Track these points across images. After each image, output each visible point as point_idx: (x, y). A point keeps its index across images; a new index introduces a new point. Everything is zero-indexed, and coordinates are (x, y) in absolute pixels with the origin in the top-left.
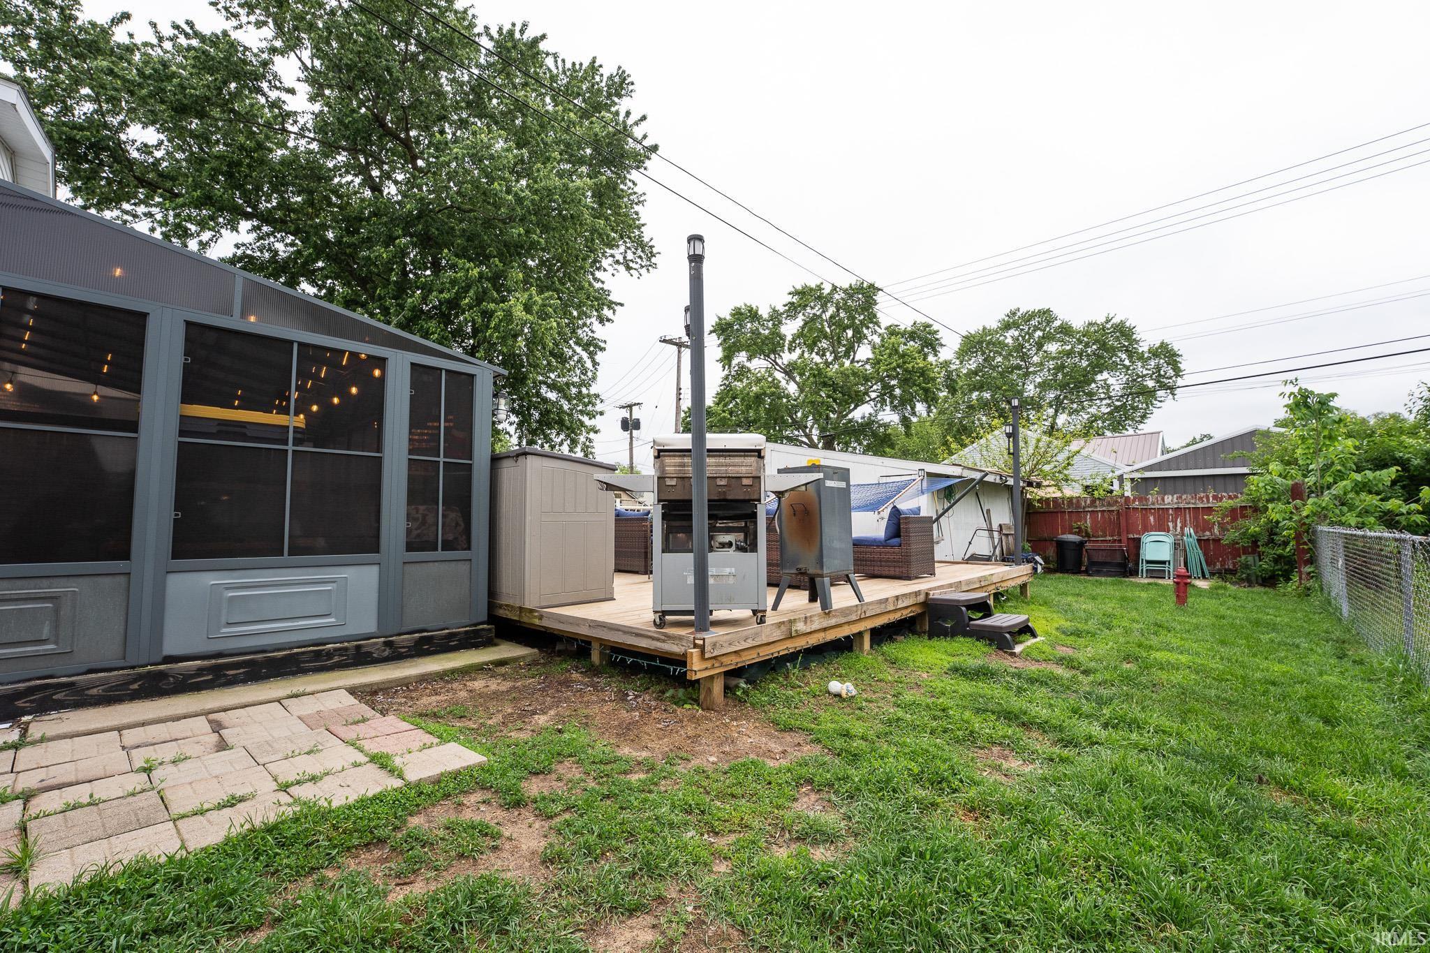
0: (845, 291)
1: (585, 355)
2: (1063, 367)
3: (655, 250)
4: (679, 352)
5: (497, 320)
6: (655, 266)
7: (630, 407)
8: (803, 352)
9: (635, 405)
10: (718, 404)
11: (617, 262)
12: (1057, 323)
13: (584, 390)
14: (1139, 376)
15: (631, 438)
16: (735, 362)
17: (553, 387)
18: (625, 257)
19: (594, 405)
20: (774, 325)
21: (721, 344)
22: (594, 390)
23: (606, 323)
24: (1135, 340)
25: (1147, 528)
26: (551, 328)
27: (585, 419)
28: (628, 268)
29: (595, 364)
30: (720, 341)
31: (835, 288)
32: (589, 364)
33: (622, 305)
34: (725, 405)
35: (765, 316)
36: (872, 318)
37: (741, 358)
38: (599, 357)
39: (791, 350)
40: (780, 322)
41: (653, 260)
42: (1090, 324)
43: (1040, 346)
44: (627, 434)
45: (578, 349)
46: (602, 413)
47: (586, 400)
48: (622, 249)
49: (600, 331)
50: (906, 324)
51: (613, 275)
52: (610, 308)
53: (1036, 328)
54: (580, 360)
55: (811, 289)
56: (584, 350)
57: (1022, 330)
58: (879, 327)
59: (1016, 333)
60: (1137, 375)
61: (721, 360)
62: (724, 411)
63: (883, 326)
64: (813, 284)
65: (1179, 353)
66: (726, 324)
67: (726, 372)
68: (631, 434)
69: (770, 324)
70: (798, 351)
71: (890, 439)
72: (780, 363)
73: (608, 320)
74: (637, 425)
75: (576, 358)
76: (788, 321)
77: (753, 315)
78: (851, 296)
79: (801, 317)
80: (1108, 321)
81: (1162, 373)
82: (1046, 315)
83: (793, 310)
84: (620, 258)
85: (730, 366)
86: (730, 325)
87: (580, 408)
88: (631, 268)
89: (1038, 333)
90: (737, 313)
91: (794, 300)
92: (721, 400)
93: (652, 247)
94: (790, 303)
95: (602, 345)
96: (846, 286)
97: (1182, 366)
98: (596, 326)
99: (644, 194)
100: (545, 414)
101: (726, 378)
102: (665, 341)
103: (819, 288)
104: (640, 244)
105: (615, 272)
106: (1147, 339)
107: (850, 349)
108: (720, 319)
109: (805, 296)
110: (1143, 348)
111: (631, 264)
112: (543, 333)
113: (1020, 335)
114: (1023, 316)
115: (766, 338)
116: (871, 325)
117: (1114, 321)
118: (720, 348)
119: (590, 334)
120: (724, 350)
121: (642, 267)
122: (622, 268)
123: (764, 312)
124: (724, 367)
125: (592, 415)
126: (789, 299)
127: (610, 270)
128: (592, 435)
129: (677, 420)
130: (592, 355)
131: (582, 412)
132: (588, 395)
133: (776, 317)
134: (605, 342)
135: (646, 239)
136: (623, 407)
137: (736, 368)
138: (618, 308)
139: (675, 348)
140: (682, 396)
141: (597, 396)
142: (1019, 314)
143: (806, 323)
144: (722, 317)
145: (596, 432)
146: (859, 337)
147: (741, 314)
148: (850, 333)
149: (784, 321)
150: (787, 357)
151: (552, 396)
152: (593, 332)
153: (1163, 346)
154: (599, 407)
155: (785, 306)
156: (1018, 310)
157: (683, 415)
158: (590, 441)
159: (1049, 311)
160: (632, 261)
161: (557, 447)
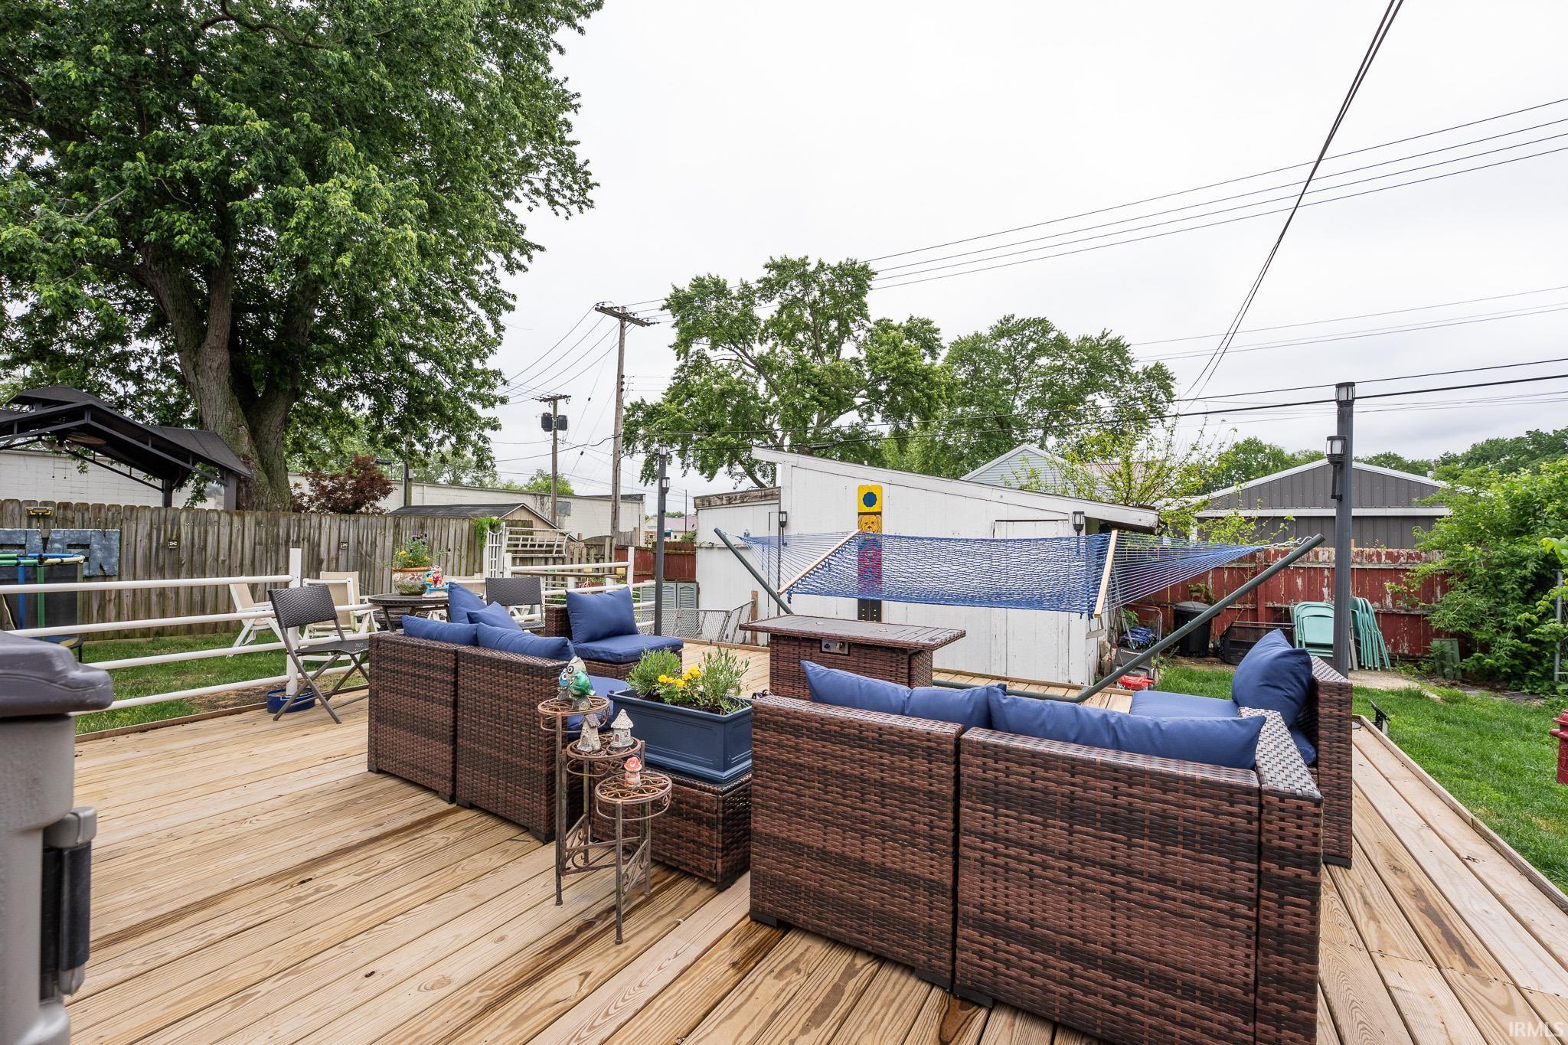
0: (834, 270)
1: (482, 313)
2: (1052, 384)
3: (592, 180)
4: (622, 326)
5: (302, 216)
6: (590, 204)
7: (554, 400)
8: (776, 345)
9: (561, 397)
10: (671, 402)
11: (537, 192)
12: (1052, 335)
13: (477, 364)
14: (1131, 399)
15: (555, 440)
16: (694, 348)
17: (425, 353)
18: (547, 186)
19: (492, 387)
20: (744, 305)
21: (677, 324)
22: (492, 363)
23: (517, 271)
24: (1128, 358)
25: (1293, 595)
26: (404, 239)
27: (477, 407)
28: (552, 202)
29: (498, 328)
30: (675, 320)
31: (821, 265)
32: (489, 329)
33: (542, 249)
34: (680, 403)
35: (735, 293)
36: (862, 310)
37: (701, 345)
38: (505, 318)
39: (762, 341)
40: (752, 303)
41: (590, 194)
42: (1085, 339)
43: (1032, 358)
44: (549, 435)
45: (473, 305)
46: (503, 401)
47: (480, 379)
48: (543, 174)
49: (507, 282)
50: (899, 319)
51: (530, 209)
52: (523, 252)
53: (1031, 339)
54: (476, 323)
55: (793, 264)
56: (481, 306)
57: (1015, 340)
58: (868, 320)
59: (1009, 343)
60: (1130, 397)
61: (675, 346)
62: (679, 411)
63: (873, 319)
64: (795, 256)
65: (1174, 376)
66: (685, 297)
67: (682, 362)
68: (555, 435)
69: (740, 304)
70: (770, 342)
71: (880, 456)
72: (750, 355)
73: (520, 267)
74: (563, 424)
75: (469, 320)
76: (762, 302)
77: (719, 289)
78: (840, 278)
79: (777, 299)
80: (1103, 337)
81: (1154, 396)
82: (1042, 325)
83: (769, 288)
84: (541, 187)
85: (686, 355)
86: (689, 299)
87: (469, 389)
88: (557, 203)
89: (1032, 345)
90: (699, 284)
91: (770, 276)
92: (675, 396)
93: (587, 173)
94: (765, 279)
95: (510, 301)
96: (835, 264)
97: (1174, 391)
98: (501, 274)
99: (578, 95)
100: (414, 395)
101: (681, 369)
102: (603, 310)
103: (804, 262)
104: (569, 166)
105: (532, 205)
106: (1141, 359)
107: (835, 345)
108: (677, 290)
109: (785, 271)
110: (1137, 368)
111: (557, 198)
112: (389, 247)
113: (1012, 345)
114: (1017, 324)
115: (737, 320)
116: (858, 318)
117: (1109, 337)
118: (676, 330)
119: (490, 282)
120: (681, 332)
121: (572, 202)
122: (543, 201)
123: (734, 287)
124: (678, 355)
125: (488, 402)
126: (764, 273)
127: (526, 202)
128: (488, 432)
129: (617, 418)
130: (493, 315)
131: (472, 396)
132: (484, 372)
133: (747, 294)
134: (514, 297)
135: (579, 161)
136: (545, 400)
137: (695, 358)
138: (535, 253)
139: (617, 321)
140: (624, 387)
141: (497, 374)
142: (1013, 322)
143: (783, 307)
144: (680, 287)
145: (494, 428)
146: (845, 331)
147: (705, 287)
148: (834, 324)
149: (757, 301)
150: (758, 349)
151: (424, 368)
152: (496, 281)
153: (1158, 367)
154: (499, 391)
155: (759, 282)
156: (1013, 317)
157: (625, 413)
158: (485, 440)
159: (1044, 320)
160: (557, 191)
161: (435, 448)
